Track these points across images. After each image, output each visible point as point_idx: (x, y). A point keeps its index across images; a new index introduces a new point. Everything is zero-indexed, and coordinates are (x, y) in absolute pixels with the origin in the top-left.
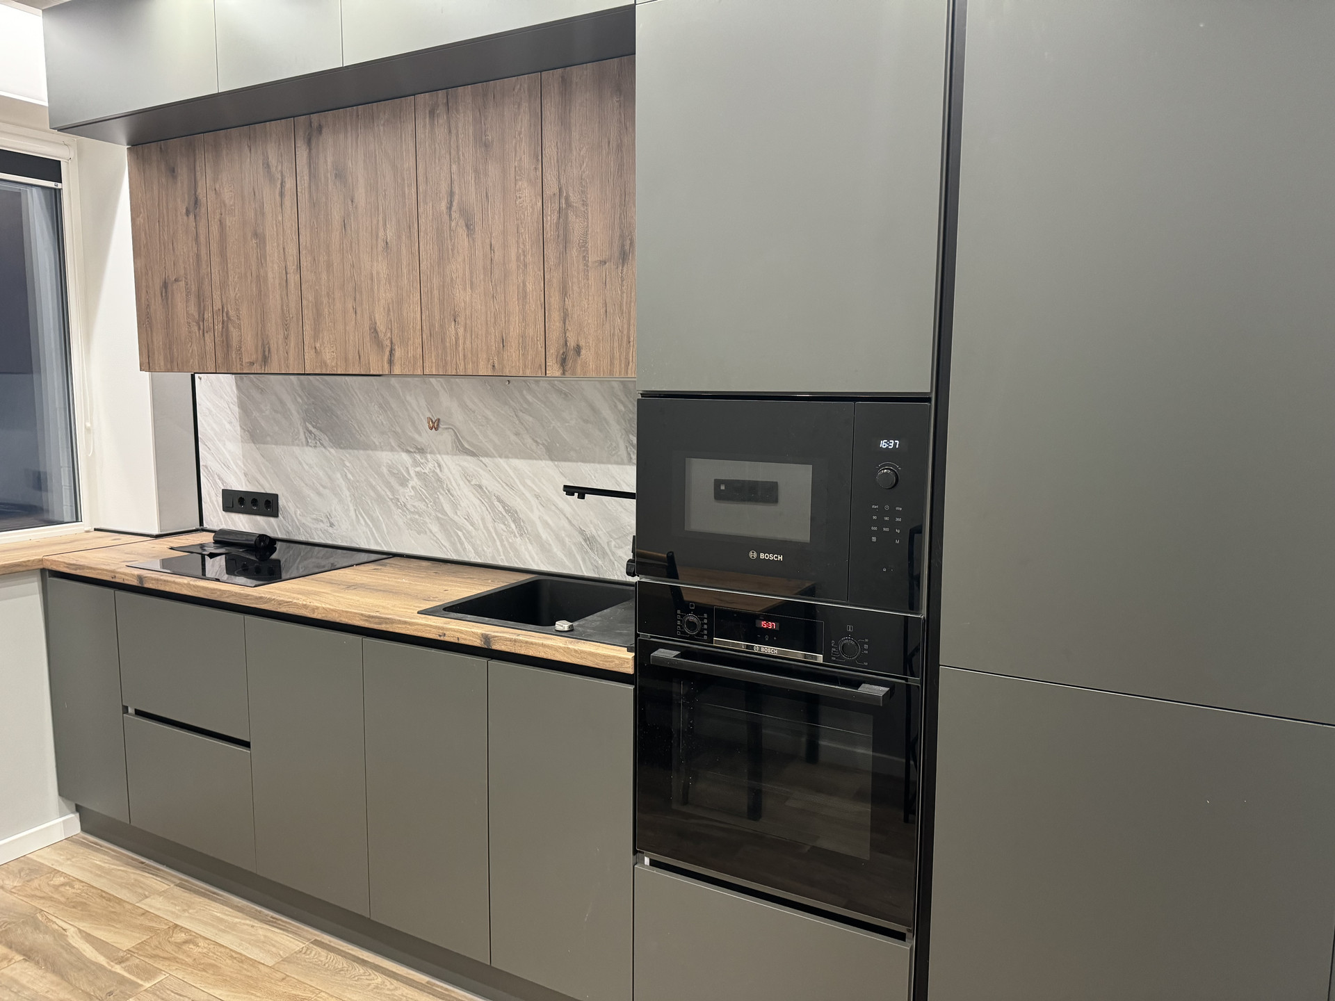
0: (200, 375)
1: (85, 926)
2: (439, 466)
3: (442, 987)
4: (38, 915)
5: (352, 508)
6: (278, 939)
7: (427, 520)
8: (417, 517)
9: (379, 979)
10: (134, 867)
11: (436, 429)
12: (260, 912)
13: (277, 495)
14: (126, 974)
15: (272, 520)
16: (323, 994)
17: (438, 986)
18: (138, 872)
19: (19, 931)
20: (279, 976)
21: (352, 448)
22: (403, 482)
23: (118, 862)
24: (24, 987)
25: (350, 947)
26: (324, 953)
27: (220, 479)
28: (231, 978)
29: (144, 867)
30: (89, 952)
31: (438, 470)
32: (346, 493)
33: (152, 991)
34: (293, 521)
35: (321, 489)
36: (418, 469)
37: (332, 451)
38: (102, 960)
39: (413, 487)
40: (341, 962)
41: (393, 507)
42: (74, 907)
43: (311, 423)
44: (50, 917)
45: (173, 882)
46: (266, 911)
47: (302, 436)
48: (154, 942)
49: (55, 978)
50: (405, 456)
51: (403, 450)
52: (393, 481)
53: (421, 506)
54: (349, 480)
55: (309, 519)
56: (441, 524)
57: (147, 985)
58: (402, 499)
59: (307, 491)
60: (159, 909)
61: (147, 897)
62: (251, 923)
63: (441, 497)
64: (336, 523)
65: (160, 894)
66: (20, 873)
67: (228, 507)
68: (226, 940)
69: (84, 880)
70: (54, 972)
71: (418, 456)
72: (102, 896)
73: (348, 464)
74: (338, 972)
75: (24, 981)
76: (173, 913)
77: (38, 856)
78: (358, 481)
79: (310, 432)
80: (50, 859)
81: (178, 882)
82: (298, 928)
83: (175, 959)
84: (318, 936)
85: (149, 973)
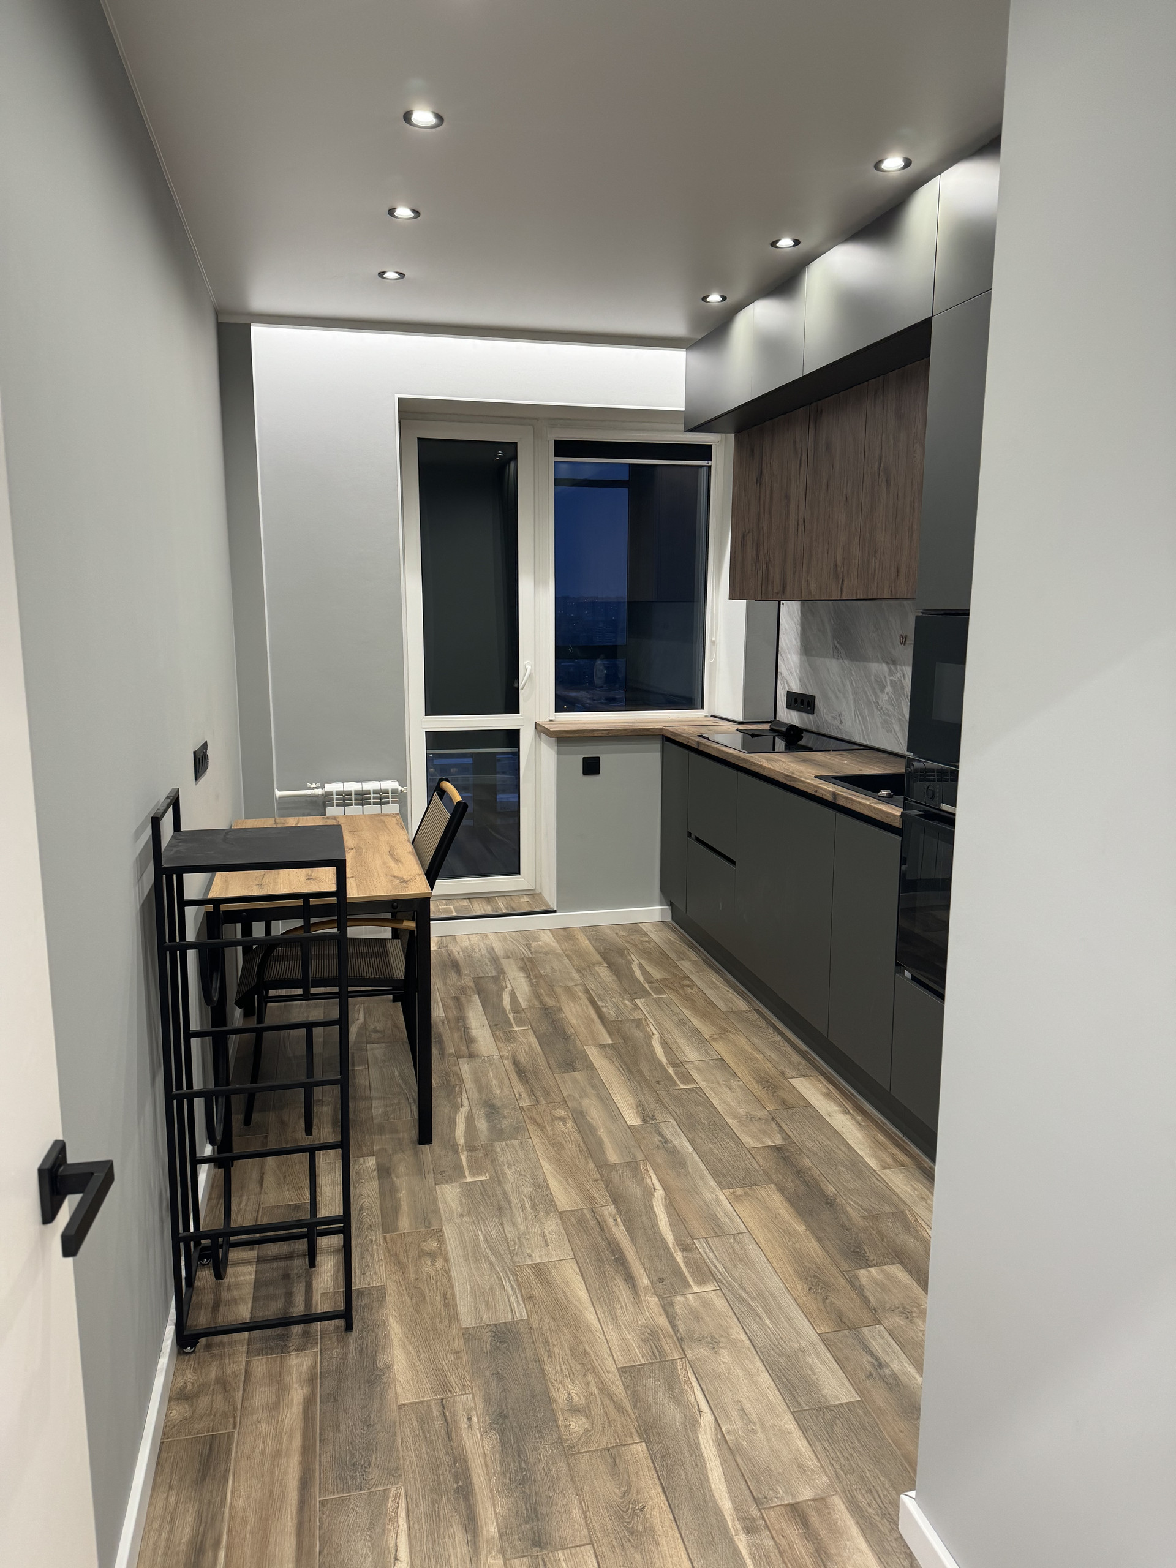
0: (783, 602)
1: (643, 962)
2: (904, 676)
3: (812, 1056)
4: (626, 951)
5: (853, 710)
6: (737, 1001)
7: (893, 721)
8: (888, 718)
9: (778, 1038)
10: (687, 945)
11: (905, 644)
12: (738, 986)
13: (815, 696)
14: (648, 989)
15: (811, 716)
16: (741, 1033)
17: (811, 1055)
18: (688, 948)
19: (613, 955)
20: (724, 1016)
21: (857, 660)
22: (882, 688)
23: (680, 940)
24: (600, 977)
25: (775, 1019)
26: (757, 1016)
27: (788, 683)
28: (698, 1008)
29: (692, 947)
30: (638, 973)
31: (902, 679)
32: (851, 697)
33: (655, 1000)
34: (821, 717)
35: (838, 693)
36: (891, 678)
37: (846, 662)
38: (641, 979)
39: (887, 693)
40: (763, 1024)
41: (875, 710)
42: (644, 953)
43: (837, 640)
44: (630, 953)
45: (702, 958)
46: (741, 987)
47: (831, 652)
48: (672, 980)
49: (616, 979)
50: (885, 666)
51: (884, 661)
52: (876, 687)
53: (890, 708)
54: (853, 685)
55: (830, 717)
56: (901, 725)
57: (655, 996)
58: (881, 703)
59: (831, 695)
60: (685, 967)
61: (683, 960)
62: (729, 990)
63: (902, 701)
64: (843, 721)
65: (691, 961)
66: (630, 930)
67: (789, 706)
68: (710, 993)
69: (658, 943)
70: (617, 976)
71: (892, 667)
72: (661, 953)
73: (854, 673)
74: (757, 1027)
75: (601, 975)
76: (691, 971)
77: (644, 926)
78: (858, 688)
79: (836, 647)
80: (646, 928)
81: (705, 958)
82: (753, 1001)
83: (677, 991)
84: (760, 1007)
85: (659, 991)
